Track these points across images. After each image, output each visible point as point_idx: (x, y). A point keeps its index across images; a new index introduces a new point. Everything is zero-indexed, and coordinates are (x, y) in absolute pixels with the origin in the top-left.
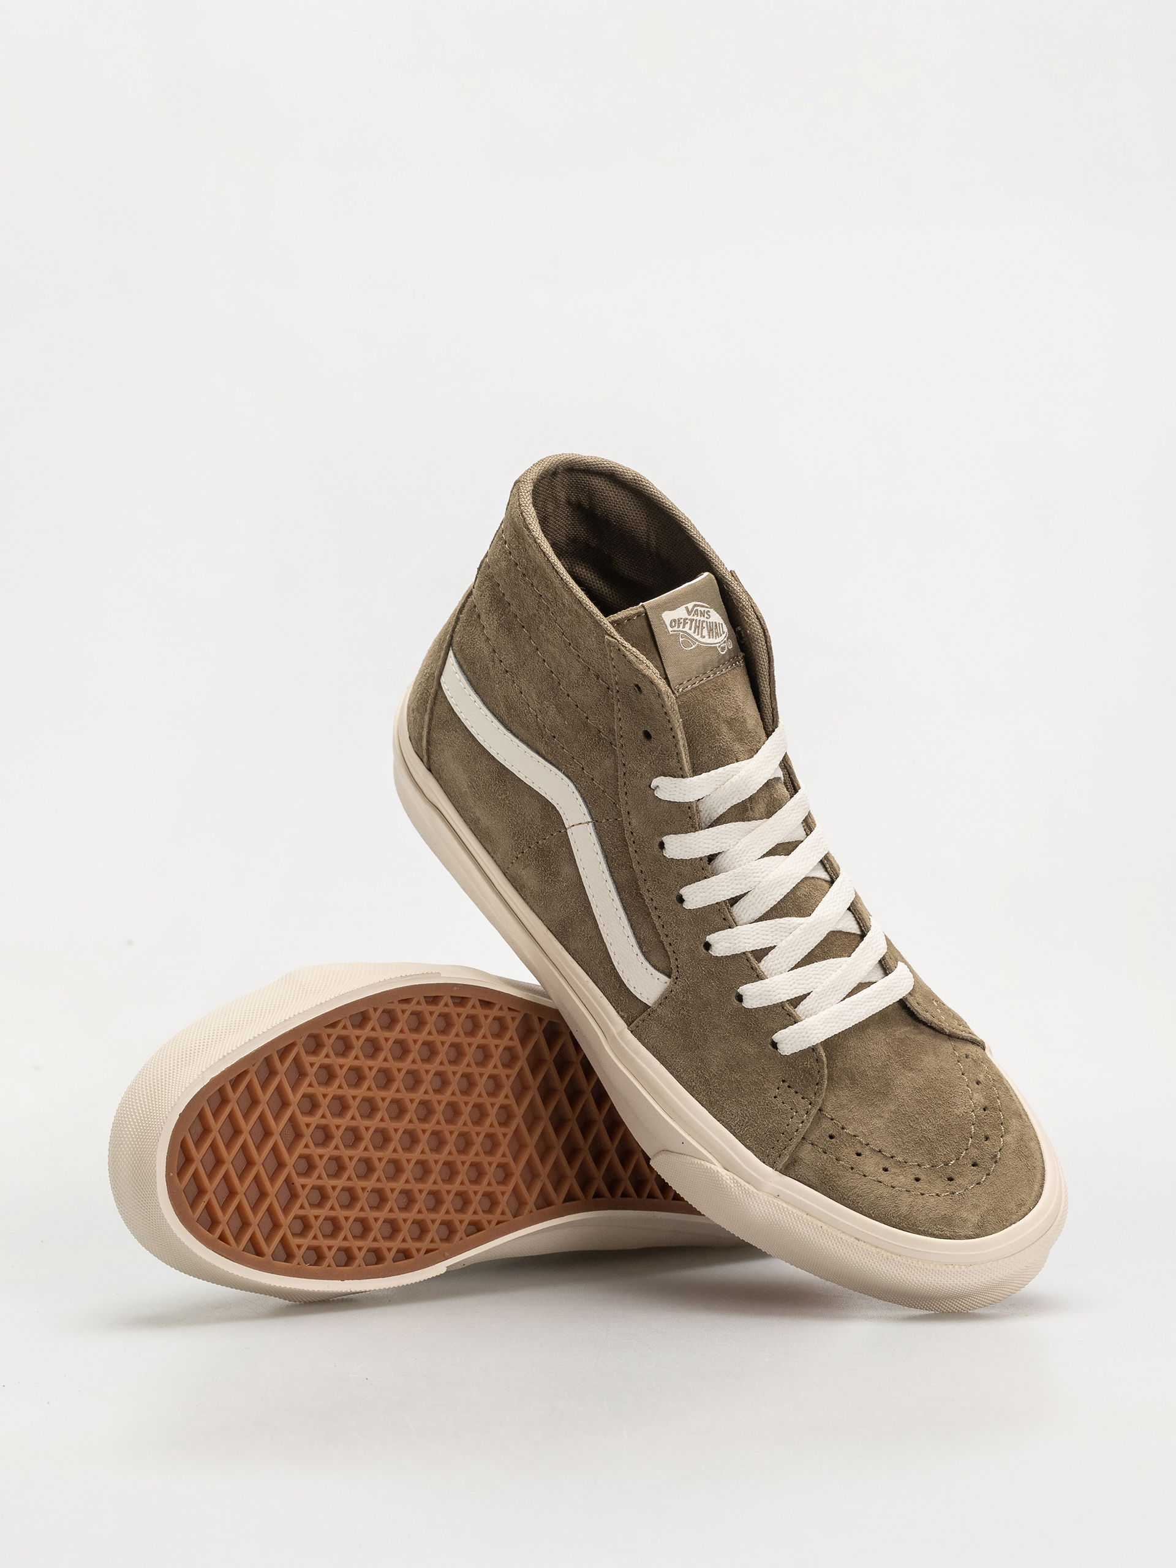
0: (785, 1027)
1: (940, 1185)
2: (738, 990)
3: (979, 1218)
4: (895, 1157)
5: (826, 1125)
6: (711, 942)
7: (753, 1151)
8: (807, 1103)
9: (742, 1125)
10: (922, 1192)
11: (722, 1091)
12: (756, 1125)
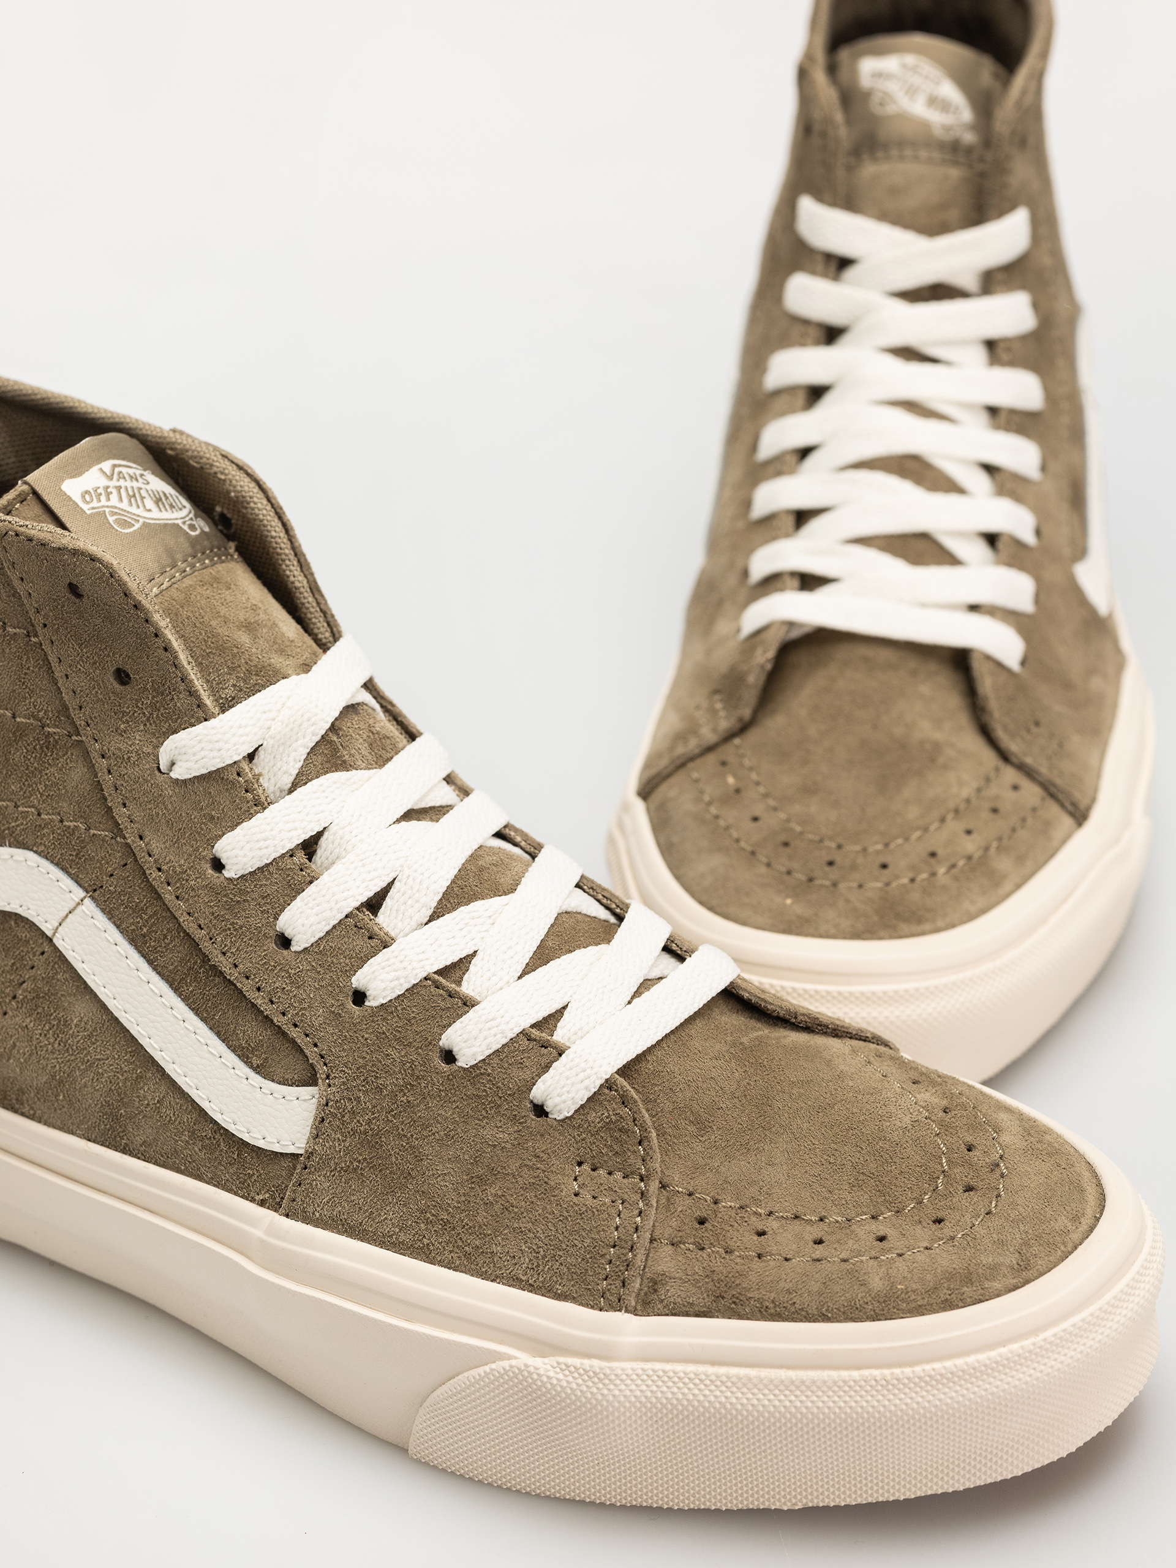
0: (547, 1068)
1: (923, 1234)
2: (441, 1043)
3: (1017, 1255)
4: (825, 1217)
5: (682, 1204)
6: (361, 987)
7: (574, 1300)
8: (637, 1180)
9: (538, 1266)
10: (898, 1251)
11: (480, 1227)
12: (561, 1253)
